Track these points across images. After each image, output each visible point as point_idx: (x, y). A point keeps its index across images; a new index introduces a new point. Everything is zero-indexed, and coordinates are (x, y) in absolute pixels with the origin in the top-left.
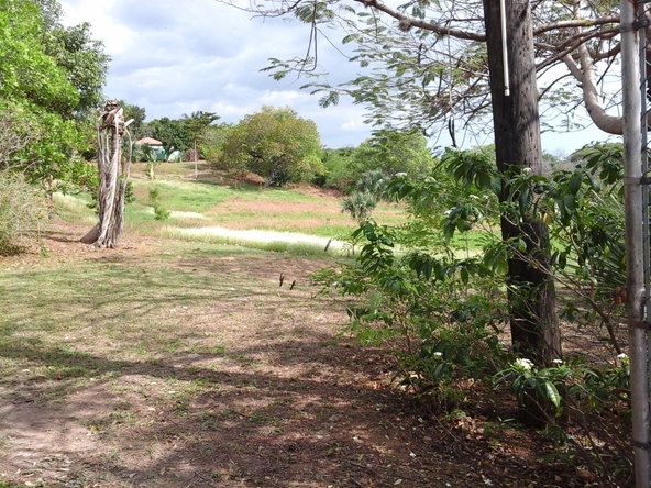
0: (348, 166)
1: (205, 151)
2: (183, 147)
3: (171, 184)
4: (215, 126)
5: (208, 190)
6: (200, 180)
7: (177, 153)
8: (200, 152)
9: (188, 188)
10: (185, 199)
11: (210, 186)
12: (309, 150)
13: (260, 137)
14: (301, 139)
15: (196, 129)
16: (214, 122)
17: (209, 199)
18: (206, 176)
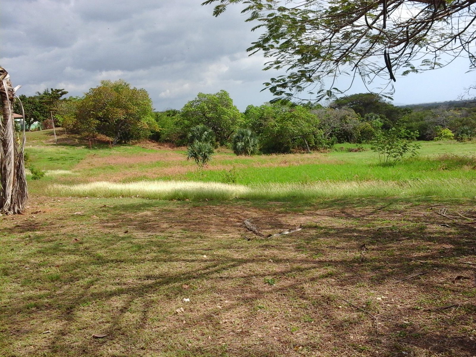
0: (176, 124)
1: (60, 119)
2: (41, 117)
3: (36, 148)
4: (65, 99)
5: (68, 151)
6: (59, 143)
7: (36, 123)
8: (56, 121)
9: (52, 150)
10: (51, 159)
11: (68, 147)
12: (145, 112)
13: (105, 105)
14: (137, 104)
15: (50, 103)
16: (64, 97)
17: (72, 158)
18: (63, 139)
